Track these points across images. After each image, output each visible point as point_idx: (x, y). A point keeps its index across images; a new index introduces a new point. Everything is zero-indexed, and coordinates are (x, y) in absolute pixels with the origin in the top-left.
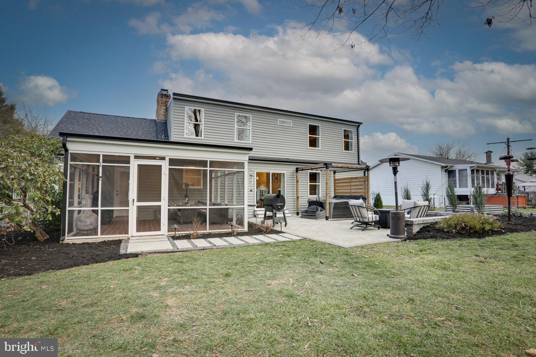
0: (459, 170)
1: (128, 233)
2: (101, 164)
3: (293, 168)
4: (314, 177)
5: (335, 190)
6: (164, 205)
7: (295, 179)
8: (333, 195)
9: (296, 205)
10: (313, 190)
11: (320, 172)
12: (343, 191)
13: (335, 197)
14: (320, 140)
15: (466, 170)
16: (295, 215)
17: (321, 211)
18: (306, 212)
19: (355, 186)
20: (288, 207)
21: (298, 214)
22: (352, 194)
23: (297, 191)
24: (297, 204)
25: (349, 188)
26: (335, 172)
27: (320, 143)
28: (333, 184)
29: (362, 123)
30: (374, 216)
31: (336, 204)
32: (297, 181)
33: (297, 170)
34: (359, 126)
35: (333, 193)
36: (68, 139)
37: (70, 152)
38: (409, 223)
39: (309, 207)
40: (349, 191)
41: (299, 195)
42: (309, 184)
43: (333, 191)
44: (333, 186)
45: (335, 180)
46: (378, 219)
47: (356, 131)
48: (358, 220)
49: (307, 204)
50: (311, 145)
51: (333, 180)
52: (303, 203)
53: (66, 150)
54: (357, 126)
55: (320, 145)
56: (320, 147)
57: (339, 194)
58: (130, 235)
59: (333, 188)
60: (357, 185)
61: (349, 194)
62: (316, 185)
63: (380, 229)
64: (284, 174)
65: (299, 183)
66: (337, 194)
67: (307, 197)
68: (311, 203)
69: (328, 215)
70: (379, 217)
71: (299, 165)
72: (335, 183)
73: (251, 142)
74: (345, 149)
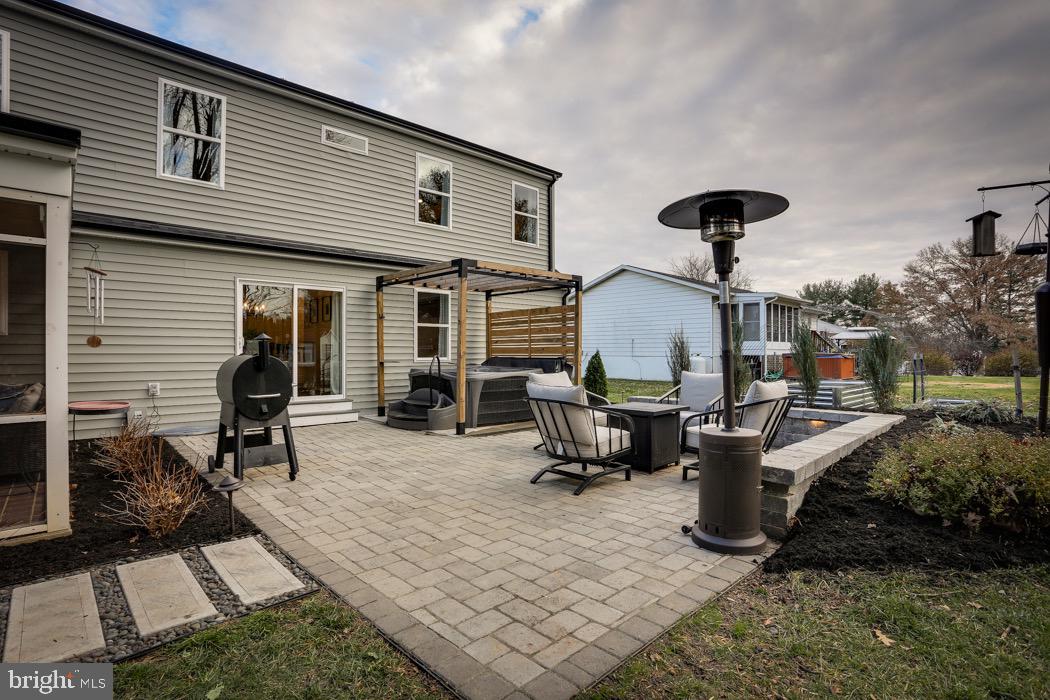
0: (745, 305)
3: (368, 279)
4: (431, 307)
5: (489, 342)
7: (375, 310)
8: (483, 357)
9: (376, 385)
10: (430, 343)
11: (448, 292)
12: (509, 346)
13: (491, 362)
14: (451, 206)
15: (758, 304)
16: (374, 416)
17: (445, 404)
18: (402, 407)
19: (540, 331)
20: (351, 393)
21: (381, 411)
22: (535, 355)
23: (380, 347)
24: (380, 382)
25: (526, 337)
26: (489, 295)
27: (451, 212)
28: (484, 328)
29: (560, 175)
30: (616, 432)
31: (487, 383)
32: (381, 317)
33: (381, 284)
34: (554, 180)
35: (484, 351)
38: (774, 479)
39: (412, 390)
40: (526, 345)
41: (386, 358)
42: (417, 325)
43: (484, 345)
44: (484, 333)
45: (489, 316)
46: (626, 443)
47: (546, 193)
48: (560, 451)
49: (408, 383)
50: (424, 217)
51: (484, 316)
52: (398, 381)
54: (547, 180)
55: (451, 218)
56: (451, 224)
57: (500, 355)
59: (484, 339)
60: (547, 330)
61: (525, 355)
62: (436, 329)
63: (634, 478)
64: (340, 294)
65: (385, 324)
66: (494, 355)
67: (411, 364)
68: (418, 380)
69: (463, 420)
70: (632, 438)
71: (389, 271)
72: (489, 325)
73: (222, 186)
74: (518, 237)
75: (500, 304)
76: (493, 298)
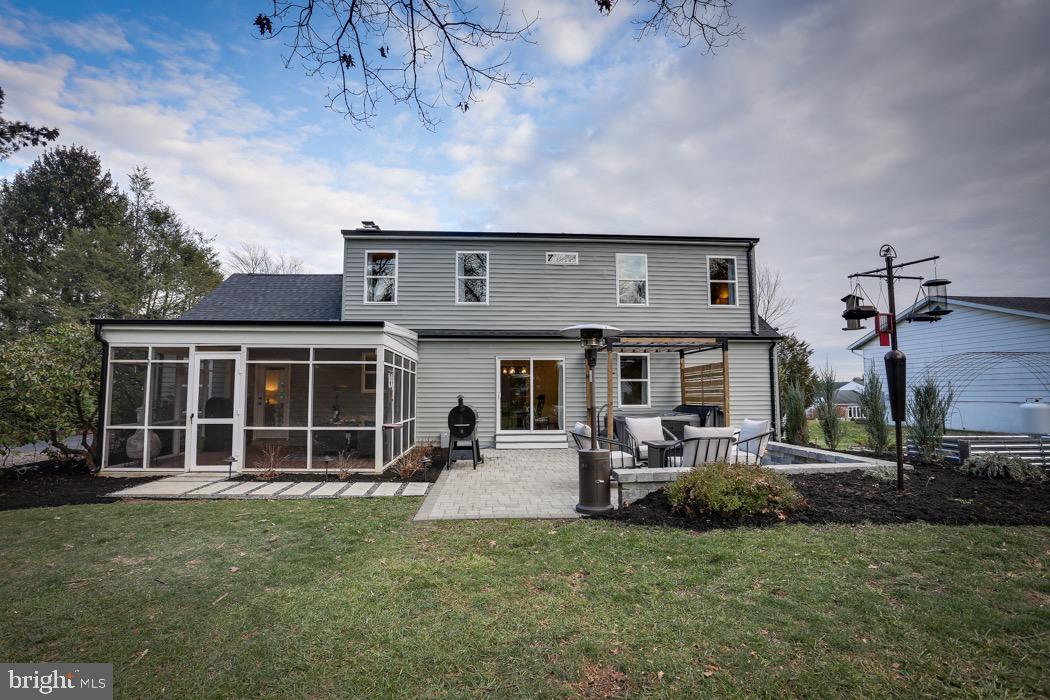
1: (183, 467)
2: (150, 360)
4: (633, 368)
5: (683, 392)
6: (238, 422)
8: (680, 405)
11: (647, 354)
12: (693, 395)
13: (685, 409)
14: (647, 288)
19: (707, 384)
22: (706, 403)
25: (700, 388)
26: (682, 355)
27: (647, 292)
28: (680, 380)
29: (757, 240)
34: (753, 245)
35: (681, 399)
36: (104, 328)
37: (110, 345)
40: (701, 395)
42: (622, 380)
43: (680, 394)
44: (680, 385)
45: (683, 371)
47: (745, 258)
51: (679, 371)
53: (105, 344)
54: (746, 247)
55: (648, 297)
56: (647, 299)
58: (186, 469)
59: (680, 390)
60: (710, 383)
61: (701, 403)
62: (640, 383)
64: (560, 362)
66: (688, 403)
72: (683, 378)
73: (488, 304)
74: (713, 301)
75: (692, 361)
76: (685, 356)
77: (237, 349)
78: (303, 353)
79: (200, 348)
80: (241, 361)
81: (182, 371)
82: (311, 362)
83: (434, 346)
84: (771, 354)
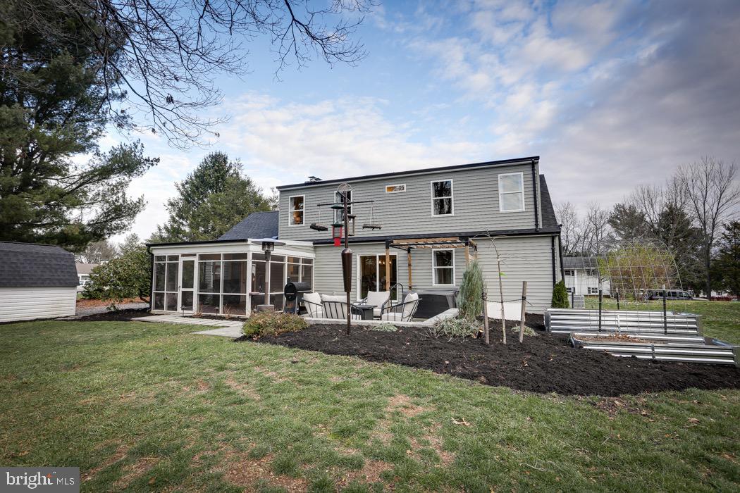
2: (167, 261)
6: (195, 290)
7: (408, 262)
14: (453, 202)
23: (410, 279)
27: (453, 205)
32: (409, 265)
33: (410, 250)
36: (151, 247)
41: (412, 284)
42: (434, 268)
47: (531, 173)
53: (153, 255)
54: (529, 164)
55: (453, 209)
56: (453, 212)
58: (178, 312)
62: (448, 269)
67: (431, 287)
77: (195, 255)
78: (217, 256)
79: (183, 255)
80: (196, 260)
81: (176, 266)
82: (222, 261)
83: (326, 249)
84: (553, 245)
